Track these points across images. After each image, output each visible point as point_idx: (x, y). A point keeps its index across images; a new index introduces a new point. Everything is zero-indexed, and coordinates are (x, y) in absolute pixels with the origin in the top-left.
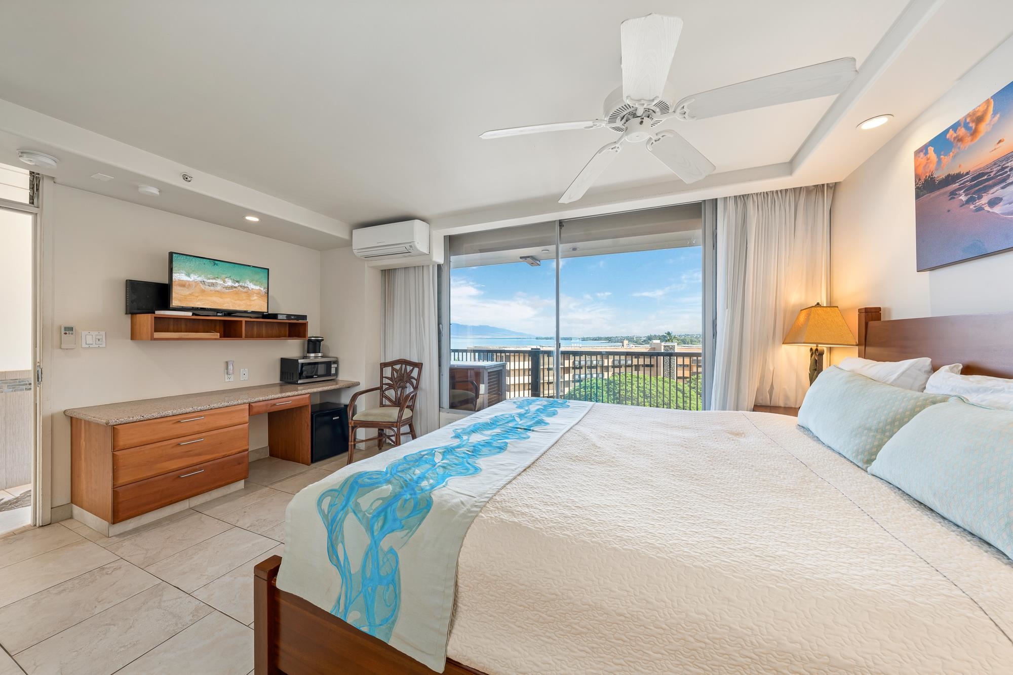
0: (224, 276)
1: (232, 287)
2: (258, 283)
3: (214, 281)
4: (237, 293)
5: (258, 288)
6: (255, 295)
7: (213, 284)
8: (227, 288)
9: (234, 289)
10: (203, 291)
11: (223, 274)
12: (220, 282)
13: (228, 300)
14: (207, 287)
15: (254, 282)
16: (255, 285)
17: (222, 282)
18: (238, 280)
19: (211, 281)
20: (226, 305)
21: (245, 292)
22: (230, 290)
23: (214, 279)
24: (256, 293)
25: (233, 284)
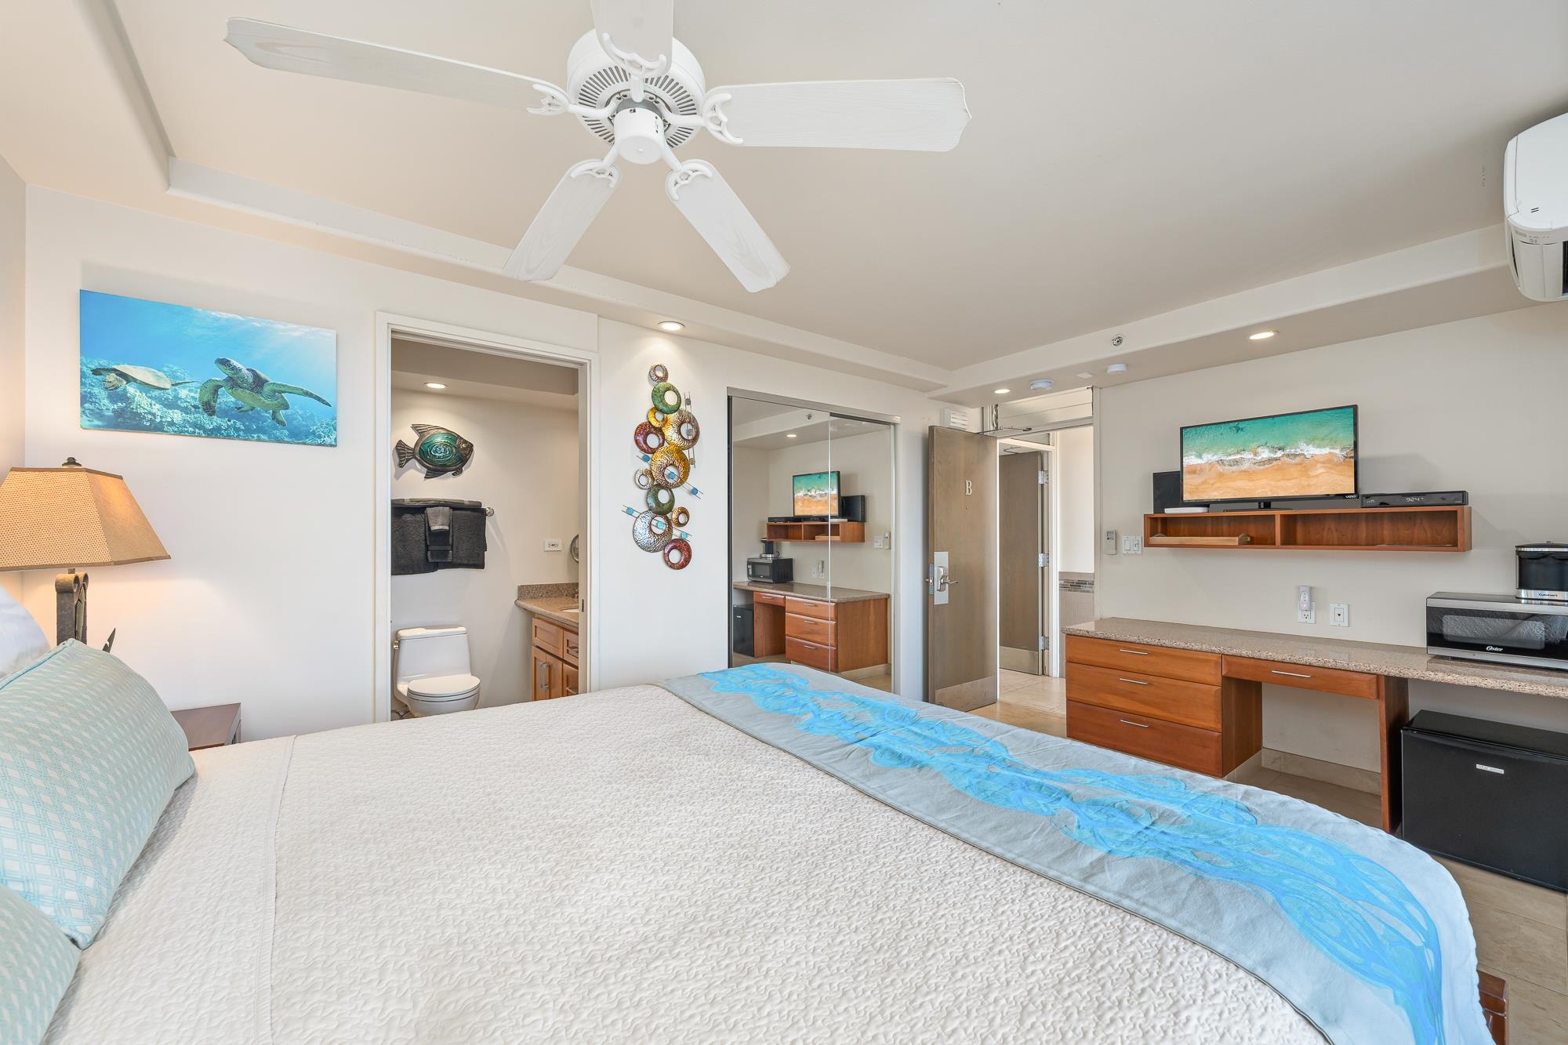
0: (1254, 445)
1: (1270, 460)
2: (1326, 442)
3: (1238, 457)
4: (1280, 469)
5: (1326, 451)
6: (1319, 465)
7: (1236, 462)
8: (1263, 462)
9: (1275, 463)
10: (1221, 475)
11: (1253, 442)
12: (1248, 455)
13: (1263, 482)
14: (1227, 468)
15: (1316, 442)
16: (1319, 446)
17: (1252, 456)
18: (1281, 445)
19: (1233, 457)
20: (1259, 491)
21: (1297, 464)
22: (1267, 466)
23: (1238, 453)
24: (1323, 463)
25: (1272, 455)
